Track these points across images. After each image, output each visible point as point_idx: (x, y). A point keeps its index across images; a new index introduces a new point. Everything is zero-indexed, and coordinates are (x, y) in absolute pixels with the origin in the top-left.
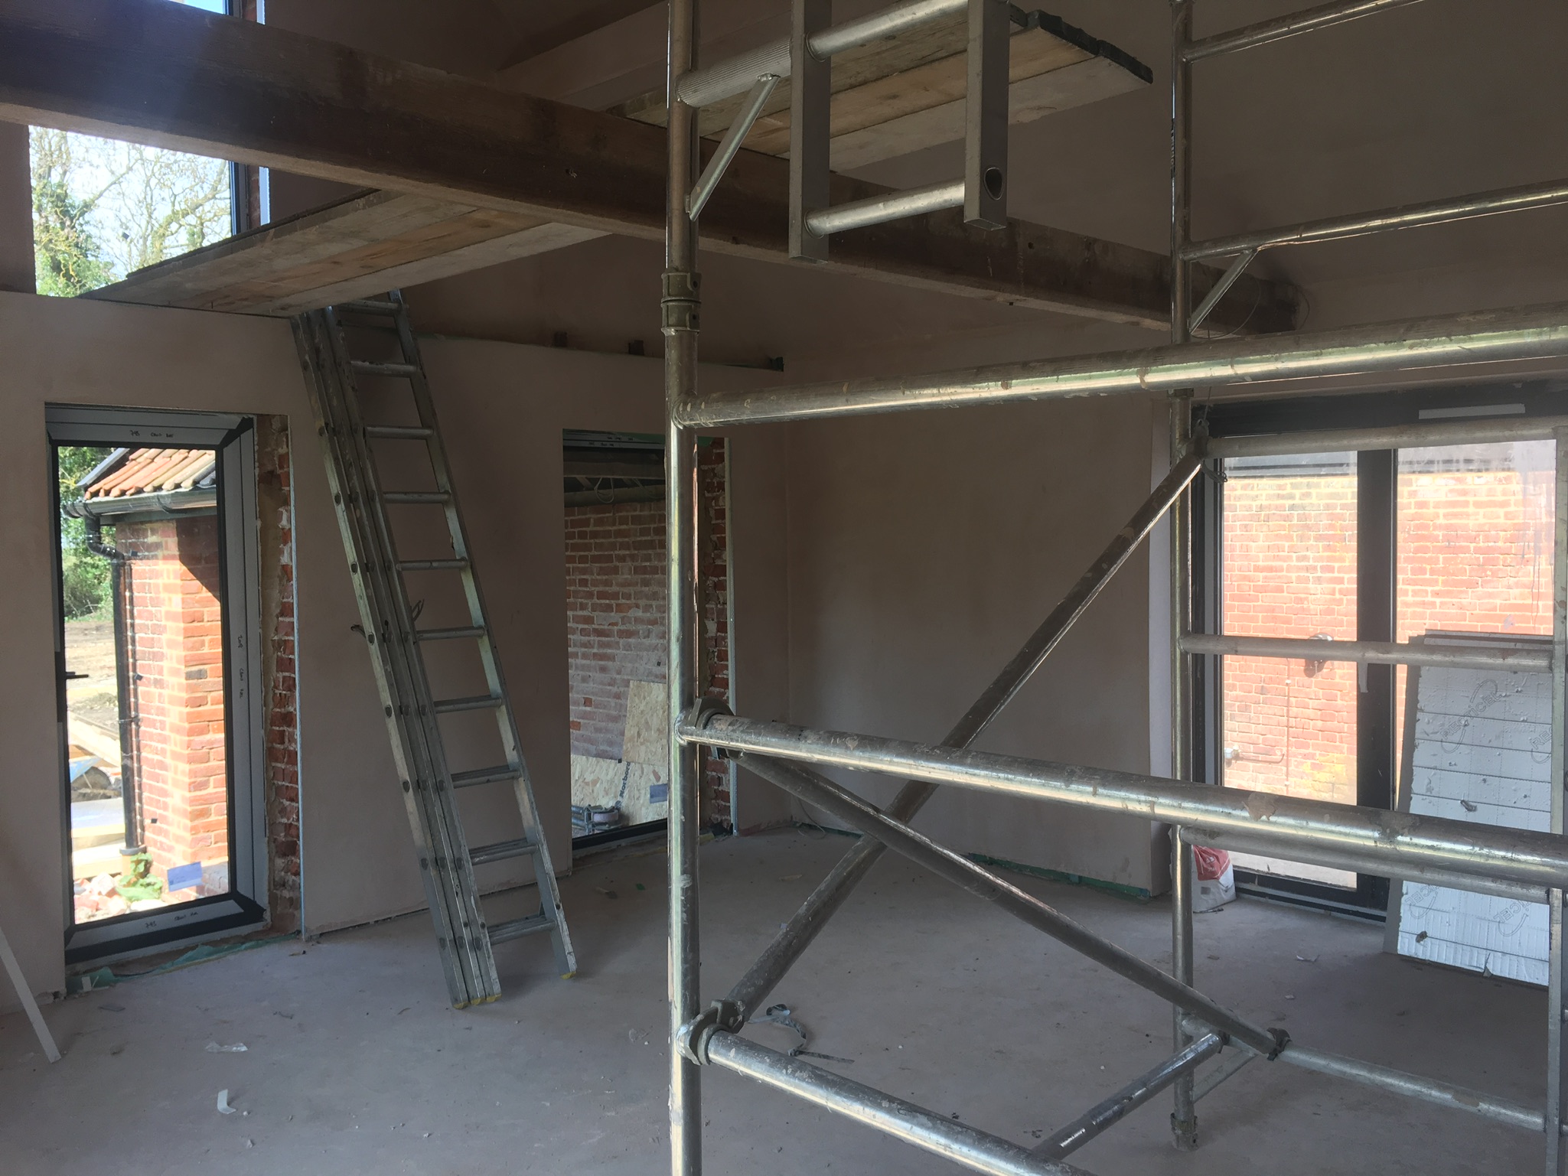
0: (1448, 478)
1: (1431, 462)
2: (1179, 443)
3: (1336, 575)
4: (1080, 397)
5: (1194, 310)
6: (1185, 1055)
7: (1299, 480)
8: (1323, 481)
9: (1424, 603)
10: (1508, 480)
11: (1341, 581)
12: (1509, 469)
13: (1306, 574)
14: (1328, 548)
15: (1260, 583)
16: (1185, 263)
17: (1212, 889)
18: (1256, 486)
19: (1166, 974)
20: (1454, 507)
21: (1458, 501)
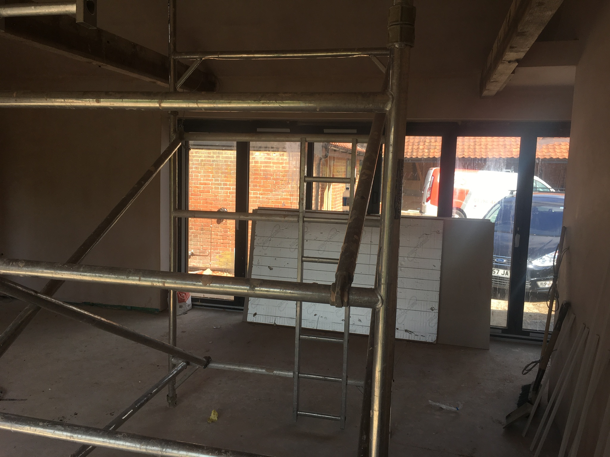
0: (265, 153)
1: (260, 147)
2: (173, 134)
3: (228, 186)
4: (132, 110)
5: (178, 79)
6: (173, 372)
7: (215, 151)
8: (224, 152)
9: (257, 197)
10: (283, 155)
11: (229, 189)
12: (285, 151)
13: (218, 186)
14: (225, 177)
15: (202, 189)
16: (174, 60)
17: (183, 306)
18: (200, 152)
19: (166, 343)
20: (266, 164)
21: (268, 161)
